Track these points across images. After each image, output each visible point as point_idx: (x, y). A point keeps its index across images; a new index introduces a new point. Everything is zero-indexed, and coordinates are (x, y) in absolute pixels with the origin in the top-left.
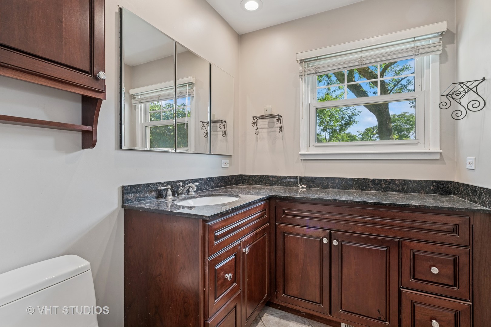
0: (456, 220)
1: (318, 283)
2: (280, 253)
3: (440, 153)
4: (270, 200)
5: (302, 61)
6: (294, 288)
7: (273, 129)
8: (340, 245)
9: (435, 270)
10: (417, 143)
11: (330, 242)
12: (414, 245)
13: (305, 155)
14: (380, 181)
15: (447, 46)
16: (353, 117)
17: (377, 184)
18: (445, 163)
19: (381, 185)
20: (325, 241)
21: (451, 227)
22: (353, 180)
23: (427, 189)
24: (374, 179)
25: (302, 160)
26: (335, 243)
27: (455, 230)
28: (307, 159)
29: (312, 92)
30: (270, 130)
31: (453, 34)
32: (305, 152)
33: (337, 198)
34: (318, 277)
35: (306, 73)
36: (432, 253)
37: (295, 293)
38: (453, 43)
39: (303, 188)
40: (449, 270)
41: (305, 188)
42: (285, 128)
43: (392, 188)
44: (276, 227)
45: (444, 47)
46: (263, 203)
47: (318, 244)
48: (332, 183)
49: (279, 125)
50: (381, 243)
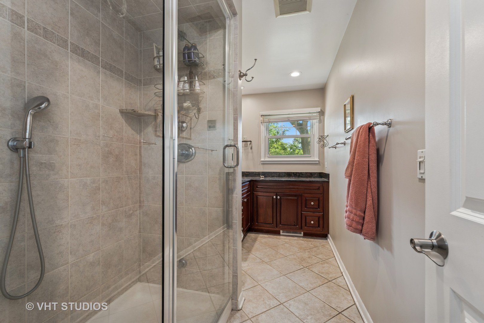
0: (319, 185)
1: (272, 215)
2: (255, 205)
3: (319, 161)
4: (250, 181)
5: (262, 116)
6: (261, 219)
7: (247, 148)
8: (280, 198)
9: (312, 203)
10: (310, 157)
11: (277, 197)
12: (306, 195)
13: (263, 161)
14: (296, 173)
15: (321, 117)
16: (285, 132)
17: (295, 175)
18: (320, 165)
19: (297, 175)
20: (275, 197)
21: (317, 188)
22: (285, 173)
23: (314, 176)
24: (294, 172)
25: (262, 164)
26: (279, 197)
27: (319, 189)
28: (264, 163)
29: (266, 130)
30: (245, 148)
31: (323, 112)
32: (263, 160)
33: (279, 179)
34: (272, 213)
35: (264, 121)
36: (312, 197)
37: (262, 221)
38: (323, 116)
39: (262, 177)
40: (317, 203)
41: (264, 177)
42: (253, 148)
43: (301, 176)
44: (253, 193)
45: (320, 117)
46: (248, 183)
47: (271, 199)
48: (276, 175)
49: (251, 146)
50: (295, 196)
